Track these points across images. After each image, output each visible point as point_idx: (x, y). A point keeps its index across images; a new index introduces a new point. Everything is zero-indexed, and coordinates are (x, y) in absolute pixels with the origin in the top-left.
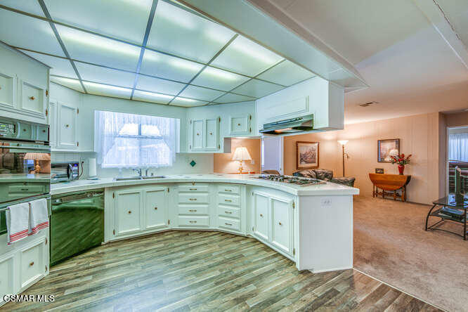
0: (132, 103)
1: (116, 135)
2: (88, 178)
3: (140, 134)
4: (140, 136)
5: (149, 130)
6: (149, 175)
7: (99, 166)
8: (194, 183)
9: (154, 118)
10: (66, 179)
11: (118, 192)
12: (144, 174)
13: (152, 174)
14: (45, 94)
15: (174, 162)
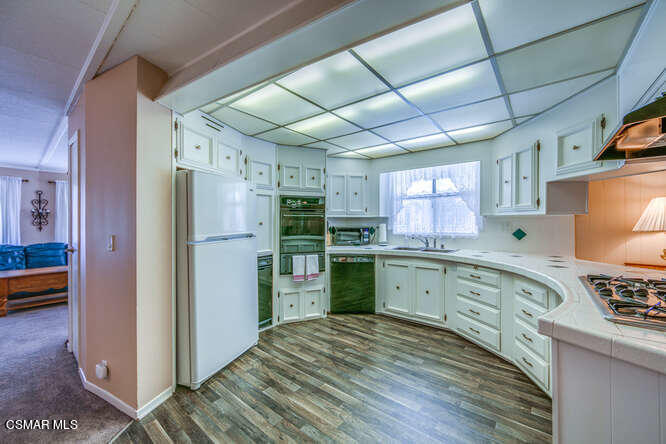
0: (413, 156)
1: (404, 197)
2: (378, 243)
3: (434, 191)
4: (435, 196)
5: (444, 185)
6: (438, 247)
7: (389, 232)
8: (476, 267)
9: (446, 168)
10: (358, 241)
11: (387, 262)
12: (431, 246)
13: (442, 246)
14: (322, 172)
15: (480, 231)
